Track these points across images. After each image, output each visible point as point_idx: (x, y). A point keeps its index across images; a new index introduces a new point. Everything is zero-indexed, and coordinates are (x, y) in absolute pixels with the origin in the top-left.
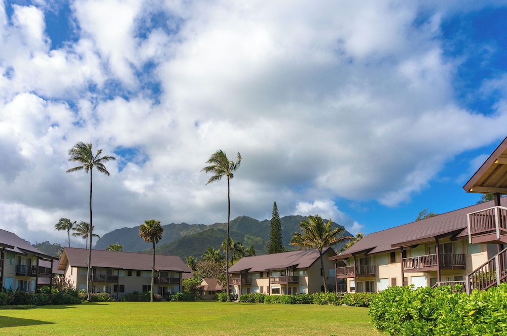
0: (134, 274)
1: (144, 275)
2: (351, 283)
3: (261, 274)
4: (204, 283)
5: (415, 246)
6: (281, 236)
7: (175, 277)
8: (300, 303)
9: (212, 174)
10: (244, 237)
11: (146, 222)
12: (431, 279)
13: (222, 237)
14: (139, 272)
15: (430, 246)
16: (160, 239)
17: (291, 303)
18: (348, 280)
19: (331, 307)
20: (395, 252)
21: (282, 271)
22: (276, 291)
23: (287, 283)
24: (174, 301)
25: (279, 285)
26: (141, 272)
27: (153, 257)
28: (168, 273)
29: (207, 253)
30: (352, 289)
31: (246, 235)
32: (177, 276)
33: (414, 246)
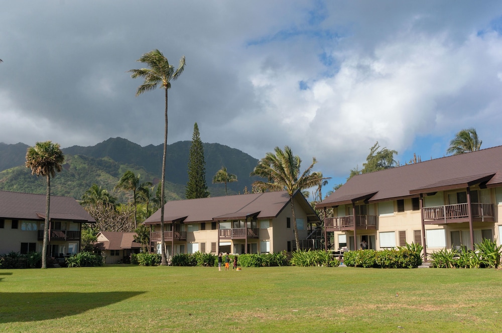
0: (8, 225)
1: (23, 226)
2: (340, 238)
3: (203, 226)
4: (102, 238)
5: (434, 193)
6: (204, 171)
7: (70, 230)
8: (267, 265)
9: (142, 80)
10: (118, 169)
11: (38, 144)
12: (451, 232)
13: (85, 167)
14: (15, 222)
15: (449, 193)
16: (59, 171)
17: (256, 265)
18: (336, 233)
19: (322, 269)
20: (403, 200)
21: (234, 221)
22: (227, 249)
23: (245, 238)
24: (74, 266)
25: (231, 240)
26: (19, 221)
27: (47, 199)
28: (60, 223)
29: (90, 192)
30: (341, 245)
31: (122, 166)
32: (74, 228)
33: (432, 194)
